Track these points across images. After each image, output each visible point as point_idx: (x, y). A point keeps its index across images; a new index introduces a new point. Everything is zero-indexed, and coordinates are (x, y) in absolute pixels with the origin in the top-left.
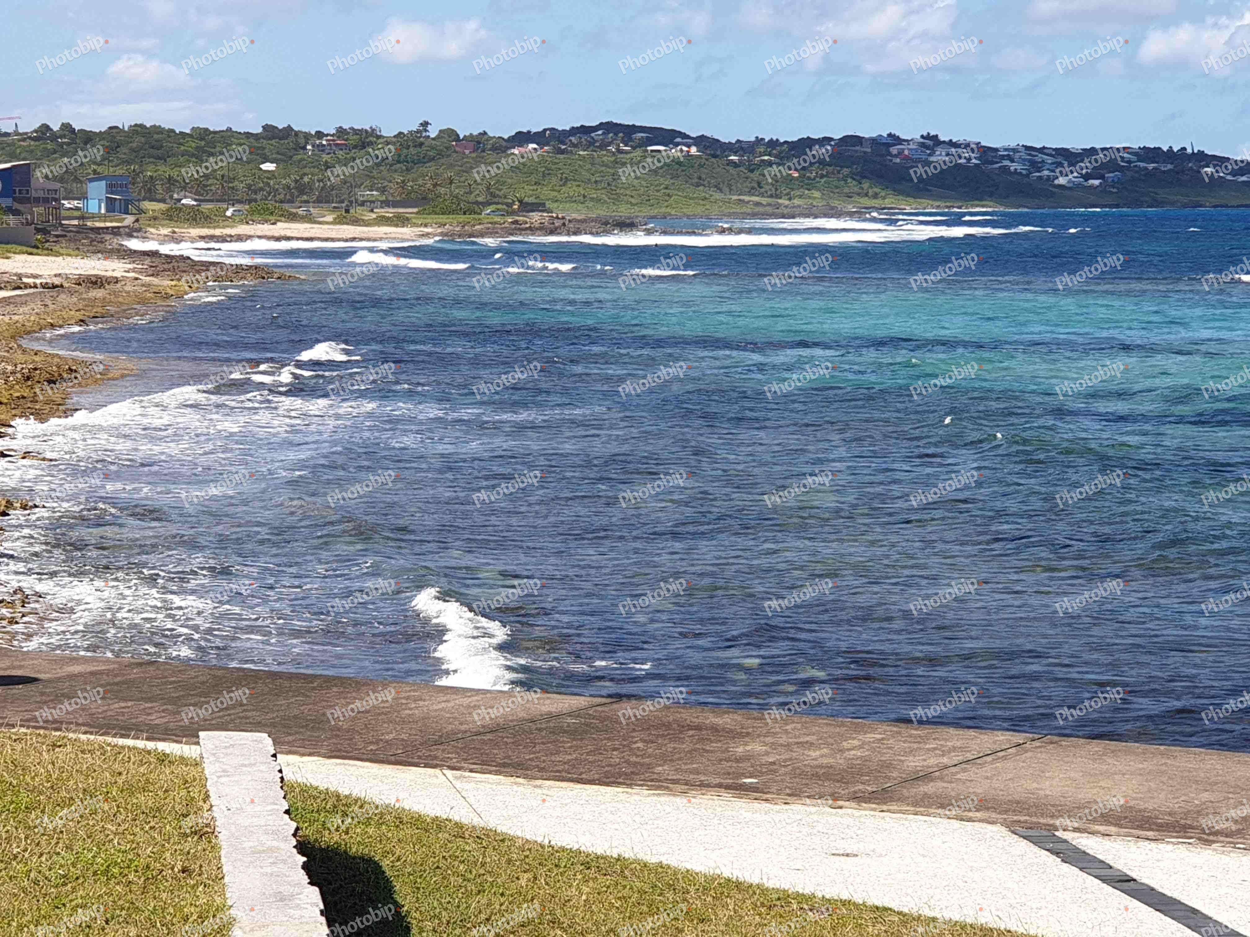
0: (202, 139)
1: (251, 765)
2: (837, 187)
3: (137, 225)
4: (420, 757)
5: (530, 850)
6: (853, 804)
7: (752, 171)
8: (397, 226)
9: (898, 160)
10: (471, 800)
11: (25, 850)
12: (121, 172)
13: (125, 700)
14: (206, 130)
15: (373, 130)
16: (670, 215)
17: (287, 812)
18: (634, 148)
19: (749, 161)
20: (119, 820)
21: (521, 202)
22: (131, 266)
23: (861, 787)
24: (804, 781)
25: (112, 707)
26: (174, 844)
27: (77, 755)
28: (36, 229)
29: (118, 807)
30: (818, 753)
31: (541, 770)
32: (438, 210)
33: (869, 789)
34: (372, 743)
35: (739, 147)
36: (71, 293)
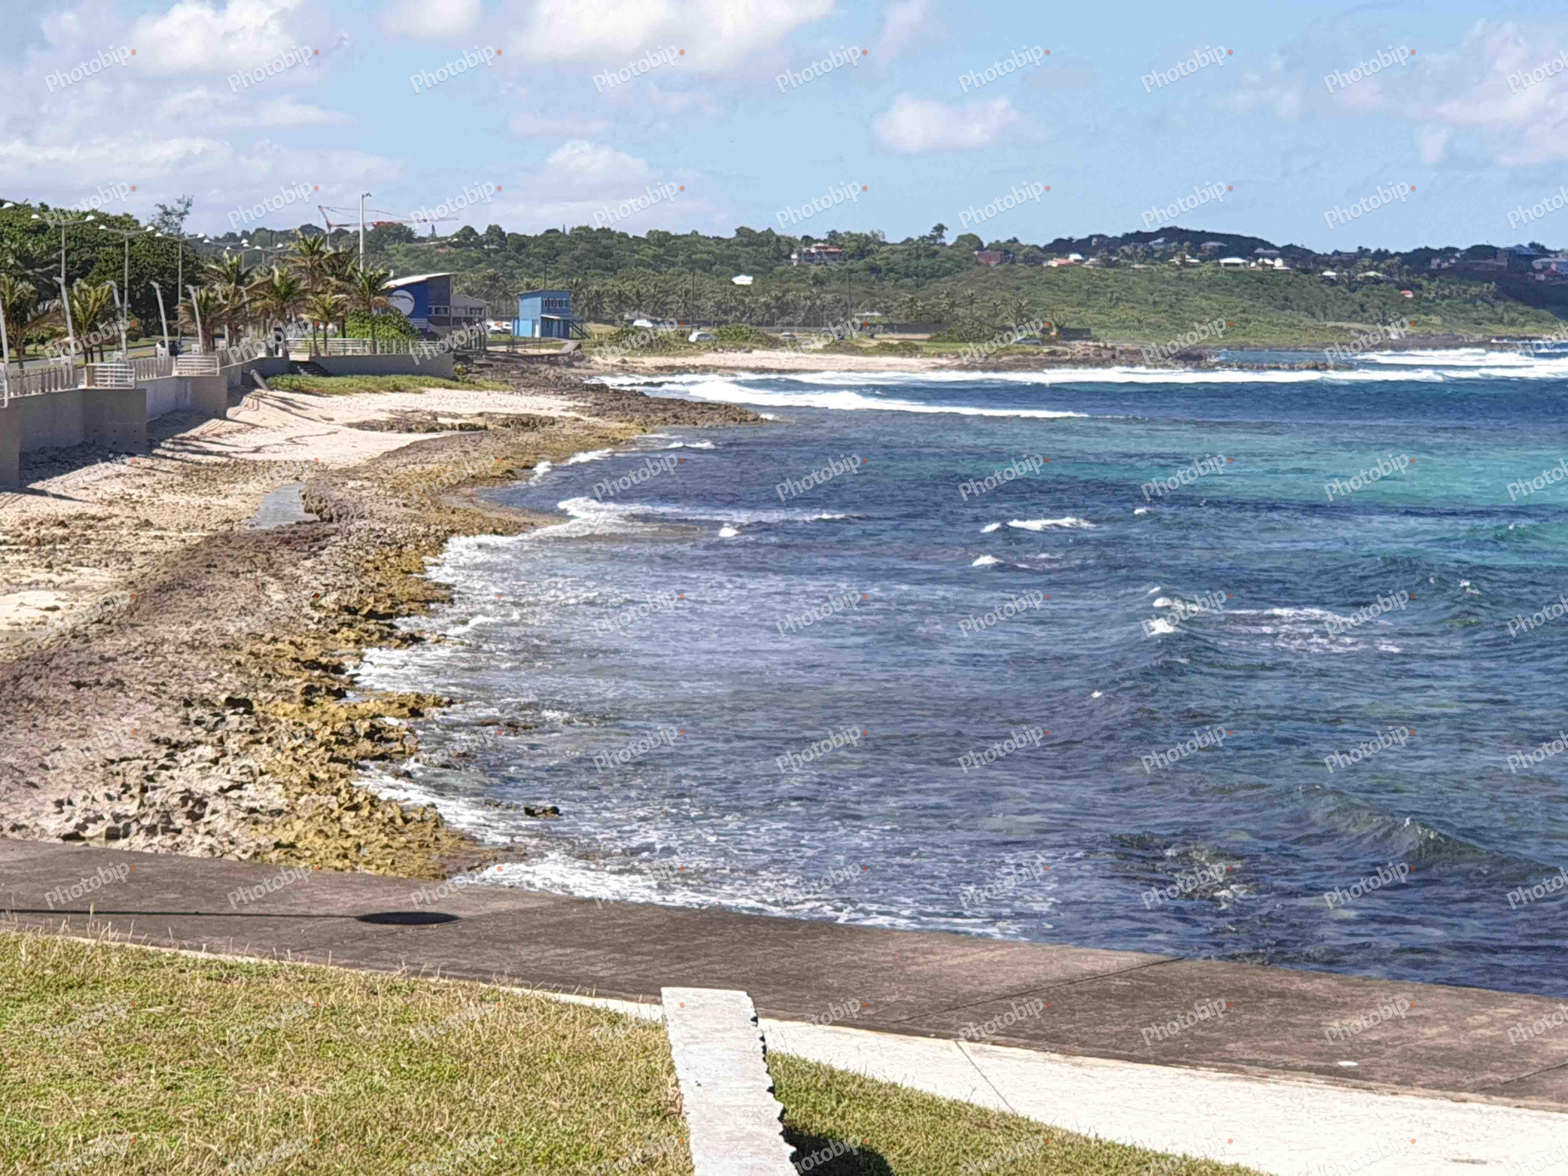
0: (660, 246)
1: (725, 1030)
2: (1462, 311)
3: (578, 353)
4: (929, 1025)
5: (1072, 1144)
6: (1482, 1097)
7: (1353, 290)
8: (903, 355)
9: (1542, 277)
10: (993, 1080)
11: (450, 1129)
12: (560, 286)
13: (564, 947)
14: (666, 234)
15: (875, 235)
16: (1248, 345)
17: (771, 1090)
18: (1203, 260)
19: (1349, 278)
20: (564, 1095)
21: (1060, 328)
22: (571, 404)
23: (1490, 1075)
24: (1417, 1066)
25: (547, 954)
26: (632, 1125)
27: (510, 1012)
28: (455, 356)
29: (563, 1078)
30: (1435, 1031)
31: (1082, 1044)
32: (955, 336)
33: (1502, 1078)
34: (869, 1006)
35: (1338, 260)
36: (497, 436)
